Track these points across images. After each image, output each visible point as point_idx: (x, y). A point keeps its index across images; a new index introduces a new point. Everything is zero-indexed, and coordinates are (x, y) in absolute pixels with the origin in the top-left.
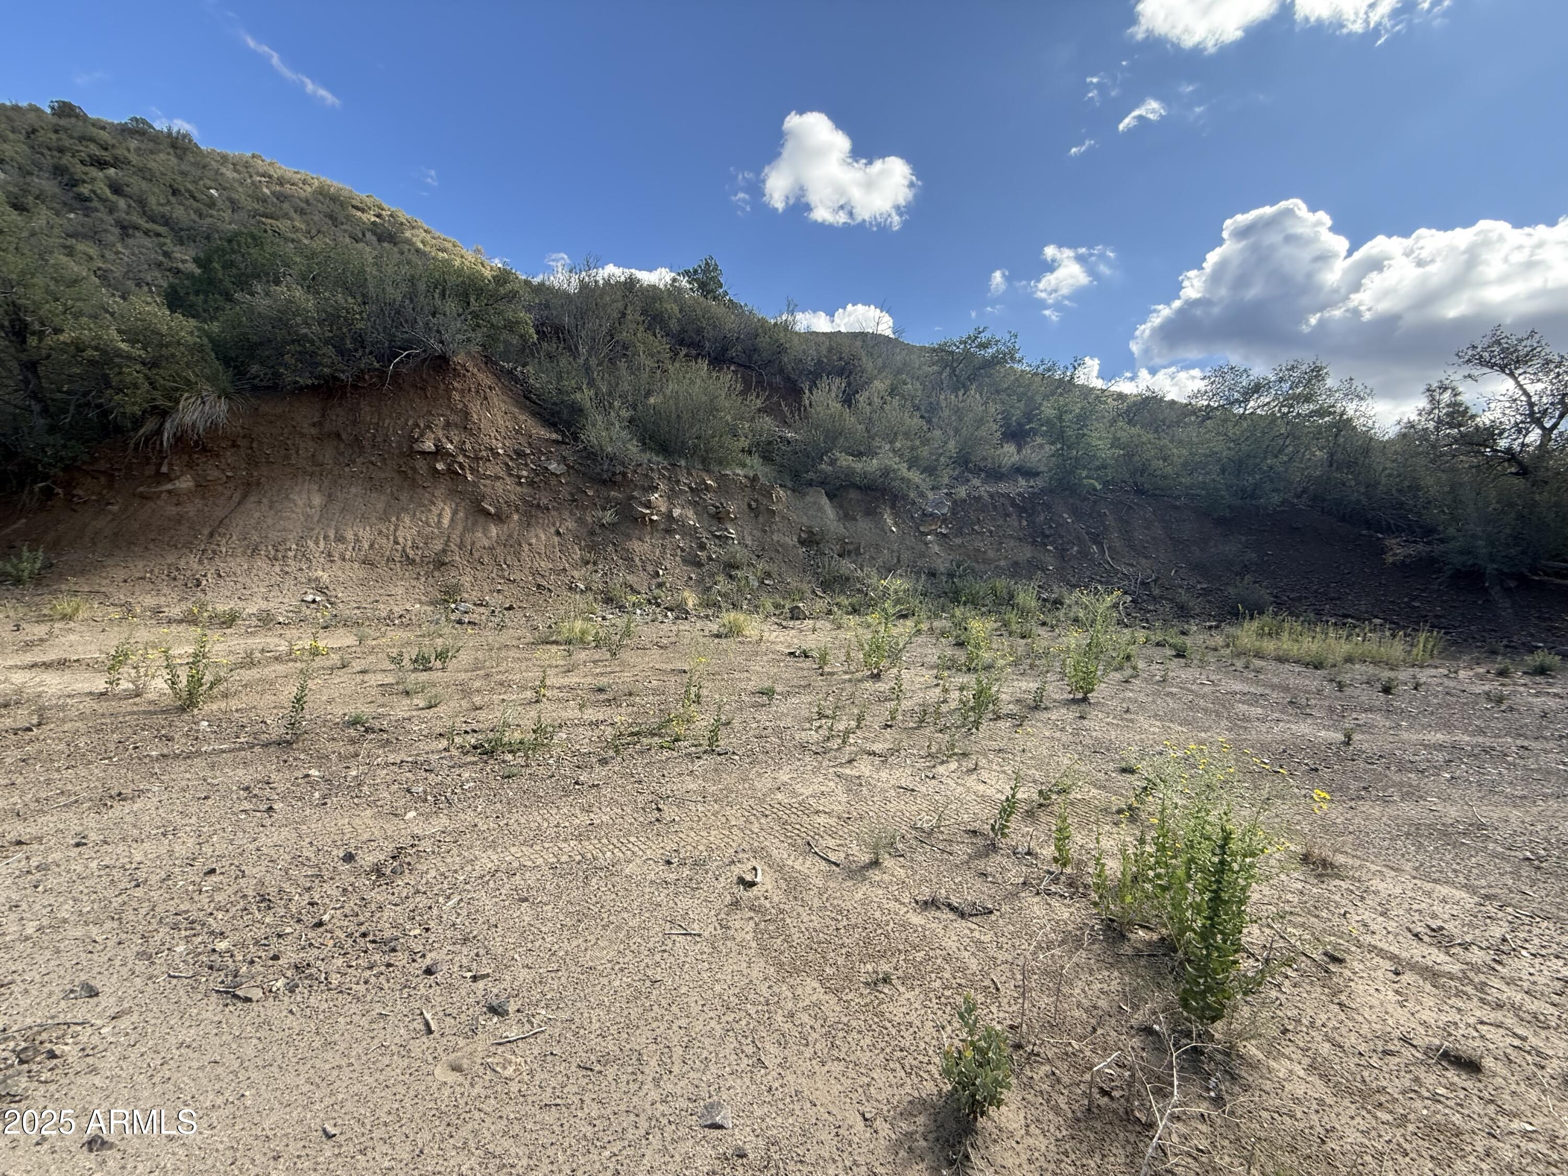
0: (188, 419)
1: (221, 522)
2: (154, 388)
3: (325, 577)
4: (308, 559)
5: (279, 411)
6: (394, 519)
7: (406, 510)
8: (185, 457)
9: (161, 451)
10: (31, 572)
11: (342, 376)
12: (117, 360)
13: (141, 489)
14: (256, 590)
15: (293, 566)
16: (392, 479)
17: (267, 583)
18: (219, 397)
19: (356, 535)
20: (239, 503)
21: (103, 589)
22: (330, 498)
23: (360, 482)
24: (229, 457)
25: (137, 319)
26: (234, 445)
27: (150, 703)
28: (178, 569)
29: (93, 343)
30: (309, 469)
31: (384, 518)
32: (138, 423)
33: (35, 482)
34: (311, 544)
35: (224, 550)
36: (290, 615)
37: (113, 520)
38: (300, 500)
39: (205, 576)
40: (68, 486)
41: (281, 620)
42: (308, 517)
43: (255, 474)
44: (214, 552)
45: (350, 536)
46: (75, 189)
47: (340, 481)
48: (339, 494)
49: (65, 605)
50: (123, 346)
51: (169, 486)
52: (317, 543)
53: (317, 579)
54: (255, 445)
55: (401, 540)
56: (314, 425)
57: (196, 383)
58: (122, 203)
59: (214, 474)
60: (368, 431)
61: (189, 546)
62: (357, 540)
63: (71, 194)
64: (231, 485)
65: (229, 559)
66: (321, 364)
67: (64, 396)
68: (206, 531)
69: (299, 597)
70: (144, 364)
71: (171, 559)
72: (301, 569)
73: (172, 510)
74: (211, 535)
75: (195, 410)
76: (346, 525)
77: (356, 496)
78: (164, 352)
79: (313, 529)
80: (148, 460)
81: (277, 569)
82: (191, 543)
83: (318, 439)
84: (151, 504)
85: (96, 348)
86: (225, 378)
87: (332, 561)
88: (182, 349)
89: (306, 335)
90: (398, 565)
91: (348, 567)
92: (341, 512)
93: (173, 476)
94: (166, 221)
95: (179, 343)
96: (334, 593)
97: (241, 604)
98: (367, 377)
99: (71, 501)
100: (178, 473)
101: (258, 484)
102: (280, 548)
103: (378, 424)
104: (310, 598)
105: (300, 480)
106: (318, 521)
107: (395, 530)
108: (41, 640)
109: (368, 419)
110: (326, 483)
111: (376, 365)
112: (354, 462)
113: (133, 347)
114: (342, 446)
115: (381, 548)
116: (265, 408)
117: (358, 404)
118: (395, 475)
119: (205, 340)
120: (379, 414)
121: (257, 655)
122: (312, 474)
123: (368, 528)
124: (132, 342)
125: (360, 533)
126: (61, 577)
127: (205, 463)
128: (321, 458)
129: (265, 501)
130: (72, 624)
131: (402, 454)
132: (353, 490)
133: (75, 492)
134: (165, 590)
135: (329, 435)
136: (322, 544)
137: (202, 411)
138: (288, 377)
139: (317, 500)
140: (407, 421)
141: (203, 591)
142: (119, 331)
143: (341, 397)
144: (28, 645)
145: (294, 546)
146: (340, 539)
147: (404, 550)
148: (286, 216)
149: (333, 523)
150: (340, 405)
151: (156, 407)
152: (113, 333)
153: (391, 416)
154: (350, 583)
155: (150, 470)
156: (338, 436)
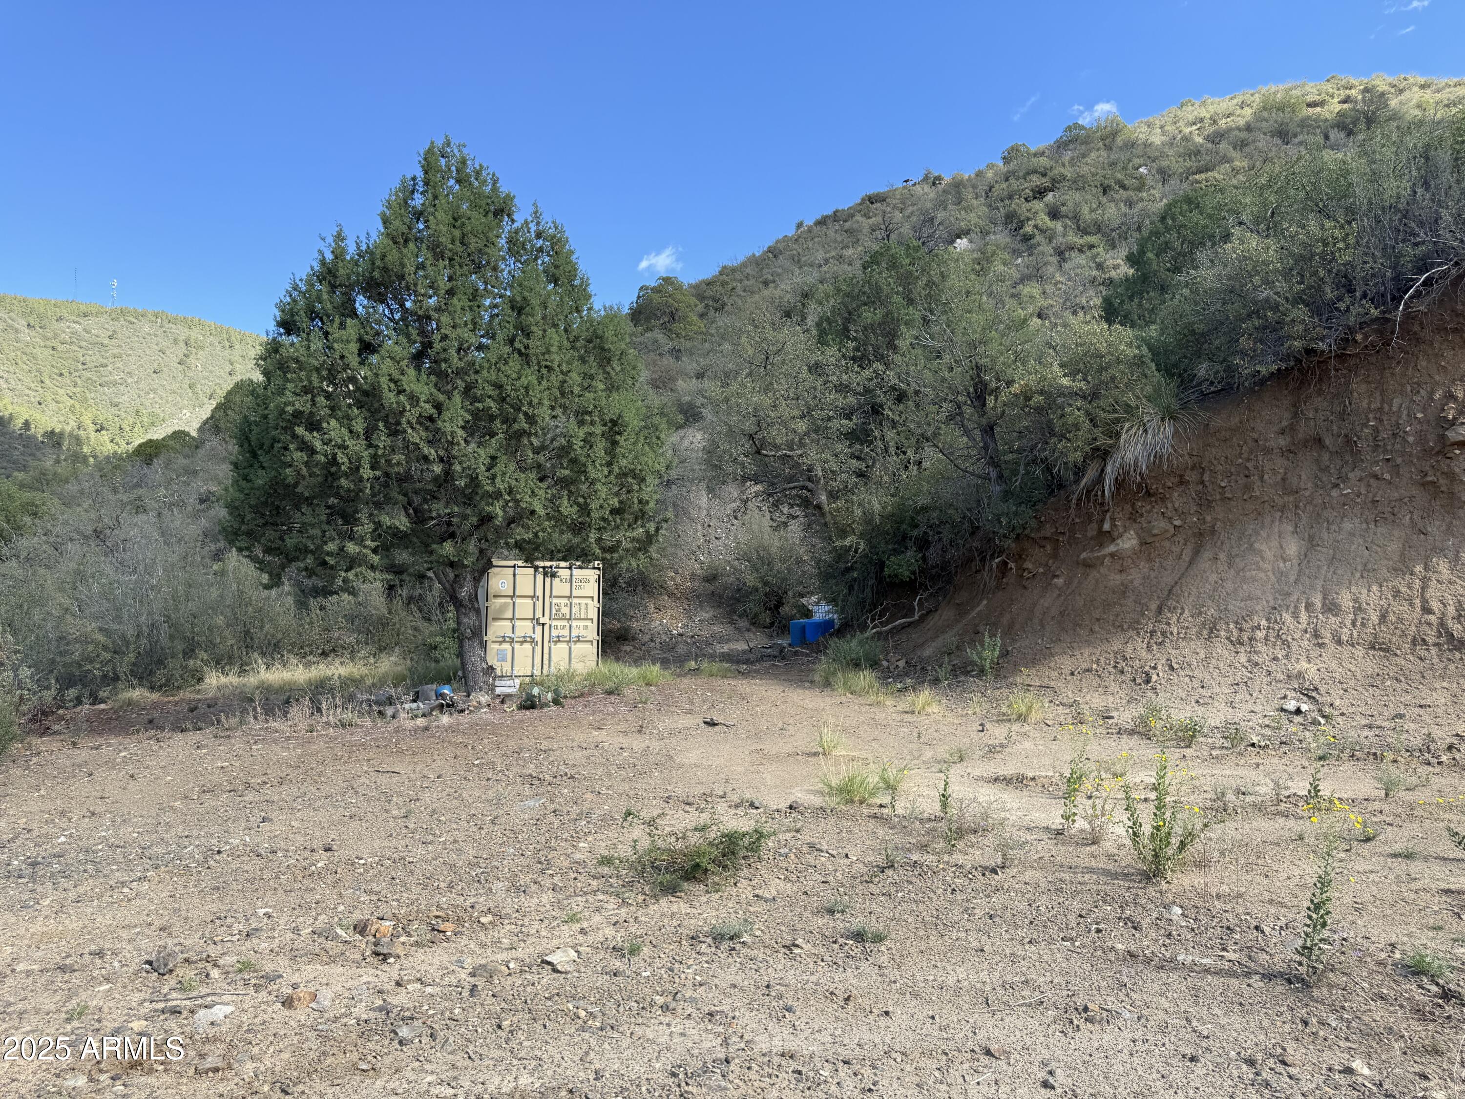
0: (1129, 457)
1: (1170, 591)
2: (1095, 425)
3: (1311, 671)
4: (1284, 642)
5: (1235, 421)
6: (1419, 568)
7: (1440, 551)
8: (1128, 507)
9: (1102, 504)
10: (992, 662)
11: (1322, 346)
12: (1060, 400)
13: (1084, 555)
14: (1217, 690)
15: (1264, 653)
16: (1412, 498)
17: (1230, 680)
18: (1163, 420)
19: (1356, 600)
20: (1190, 563)
21: (1052, 684)
22: (1312, 543)
23: (1357, 510)
24: (1177, 499)
25: (1077, 345)
26: (1182, 482)
27: (1110, 856)
28: (1125, 659)
29: (1039, 387)
30: (1279, 501)
31: (1402, 568)
32: (1079, 471)
33: (992, 557)
34: (1287, 617)
35: (1175, 631)
36: (1268, 732)
37: (1059, 595)
38: (1267, 549)
39: (1155, 668)
40: (1019, 557)
41: (1255, 740)
42: (1281, 575)
43: (1208, 518)
44: (1164, 634)
45: (1346, 601)
46: (1021, 231)
47: (1325, 514)
48: (1325, 535)
49: (1019, 701)
50: (1065, 381)
51: (1112, 548)
52: (1296, 616)
53: (1300, 675)
54: (1206, 477)
55: (1435, 606)
56: (1282, 432)
57: (1137, 407)
58: (1059, 226)
59: (1160, 525)
60: (1365, 425)
61: (1135, 626)
62: (1358, 609)
63: (1018, 238)
64: (1180, 538)
65: (1182, 644)
66: (1289, 337)
67: (1015, 455)
68: (1154, 606)
69: (1276, 704)
70: (1084, 397)
71: (1117, 645)
72: (1275, 659)
73: (1116, 579)
74: (1160, 610)
75: (1136, 445)
76: (1339, 583)
77: (1352, 534)
78: (1105, 376)
79: (1289, 594)
80: (1090, 518)
81: (1243, 658)
82: (1138, 623)
83: (1289, 452)
84: (1094, 574)
85: (1042, 392)
86: (1168, 390)
87: (1321, 645)
88: (1122, 367)
89: (1267, 300)
90: (1434, 650)
91: (1346, 655)
92: (1331, 563)
93: (1116, 534)
94: (1098, 228)
95: (1118, 361)
96: (1327, 699)
97: (1200, 711)
98: (1359, 337)
99: (1022, 576)
100: (1121, 530)
101: (1213, 532)
102: (1246, 626)
103: (1381, 409)
104: (1291, 705)
105: (1267, 520)
106: (1296, 581)
107: (1423, 588)
108: (1002, 746)
109: (1365, 404)
110: (1305, 519)
111: (1374, 312)
112: (1345, 479)
113: (1074, 381)
114: (1326, 457)
115: (1400, 620)
116: (1218, 422)
117: (1348, 383)
118: (1415, 491)
119: (1145, 350)
120: (1383, 392)
121: (1230, 797)
122: (1283, 509)
123: (1375, 588)
124: (1072, 374)
125: (1363, 597)
126: (1016, 670)
127: (1149, 512)
128: (1295, 480)
129: (1222, 556)
130: (1026, 728)
131: (1427, 453)
132: (1347, 525)
133: (1025, 566)
134: (1113, 687)
135: (1305, 444)
136: (1304, 616)
137: (1145, 444)
138: (1245, 368)
139: (1293, 548)
140: (1432, 393)
141: (1154, 688)
142: (1062, 365)
143: (1321, 380)
144: (992, 751)
145: (1264, 623)
146: (1331, 608)
147: (1442, 624)
148: (1225, 159)
149: (1319, 584)
150: (1320, 393)
151: (1097, 449)
152: (1056, 368)
153: (1402, 392)
154: (1352, 683)
155: (1092, 530)
156: (1319, 441)
